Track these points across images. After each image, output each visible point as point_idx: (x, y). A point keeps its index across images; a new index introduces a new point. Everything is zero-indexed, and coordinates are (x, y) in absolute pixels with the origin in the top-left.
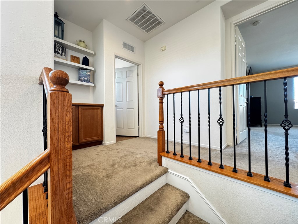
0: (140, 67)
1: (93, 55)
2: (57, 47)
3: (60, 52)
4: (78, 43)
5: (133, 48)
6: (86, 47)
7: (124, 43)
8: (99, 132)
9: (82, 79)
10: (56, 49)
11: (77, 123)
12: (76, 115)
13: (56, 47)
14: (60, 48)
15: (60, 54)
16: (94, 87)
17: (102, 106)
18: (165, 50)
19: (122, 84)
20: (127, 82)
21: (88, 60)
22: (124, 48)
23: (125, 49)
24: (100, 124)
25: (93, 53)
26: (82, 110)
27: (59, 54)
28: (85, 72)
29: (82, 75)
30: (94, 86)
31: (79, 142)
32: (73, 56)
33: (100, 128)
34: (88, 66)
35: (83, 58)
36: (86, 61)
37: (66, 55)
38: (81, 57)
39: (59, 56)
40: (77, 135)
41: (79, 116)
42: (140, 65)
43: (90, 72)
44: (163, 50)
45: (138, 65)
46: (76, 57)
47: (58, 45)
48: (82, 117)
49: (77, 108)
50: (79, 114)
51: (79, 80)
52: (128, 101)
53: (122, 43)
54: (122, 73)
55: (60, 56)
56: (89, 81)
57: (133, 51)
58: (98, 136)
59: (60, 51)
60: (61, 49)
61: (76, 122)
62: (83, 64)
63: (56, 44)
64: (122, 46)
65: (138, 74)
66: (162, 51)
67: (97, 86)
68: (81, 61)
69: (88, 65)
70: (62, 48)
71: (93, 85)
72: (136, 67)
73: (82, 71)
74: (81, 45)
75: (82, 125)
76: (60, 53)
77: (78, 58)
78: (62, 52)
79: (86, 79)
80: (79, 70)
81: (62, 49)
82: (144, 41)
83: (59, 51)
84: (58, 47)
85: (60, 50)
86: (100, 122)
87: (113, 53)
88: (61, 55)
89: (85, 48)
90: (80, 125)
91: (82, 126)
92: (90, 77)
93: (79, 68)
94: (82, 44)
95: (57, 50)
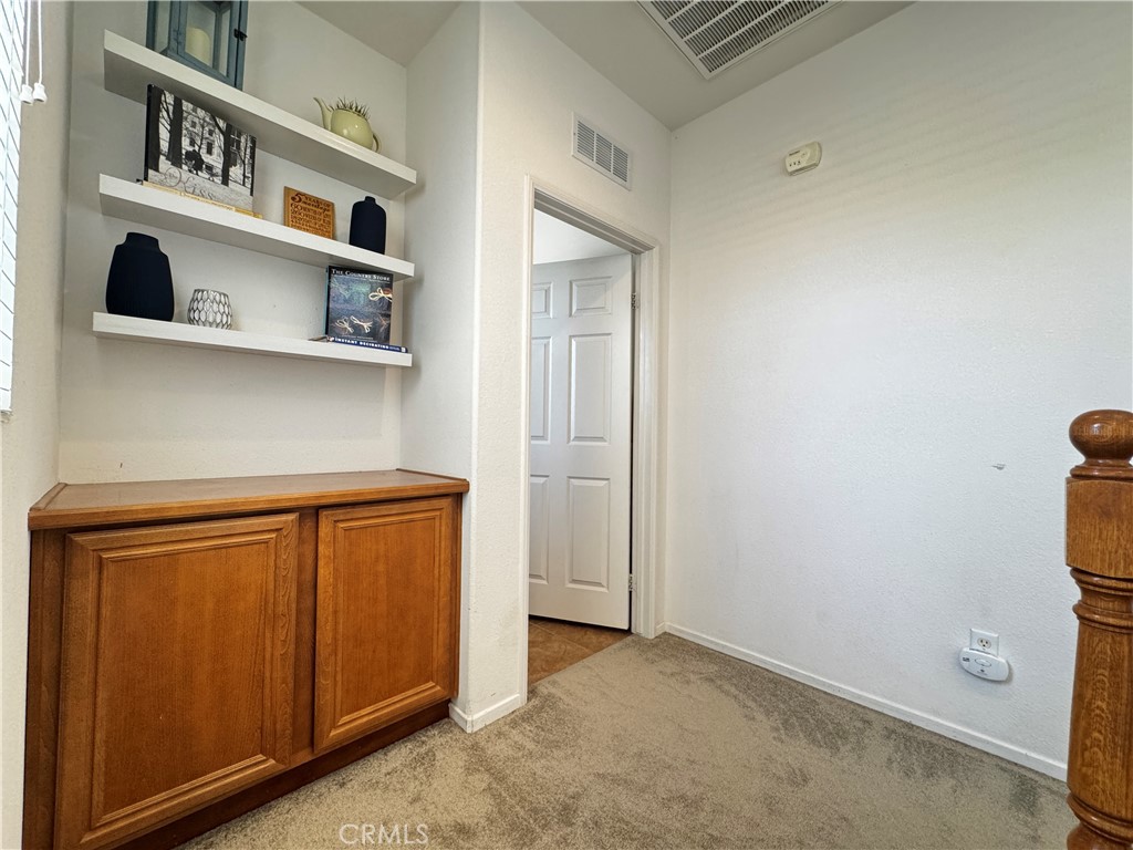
0: (649, 262)
1: (410, 192)
2: (194, 124)
3: (215, 160)
4: (329, 115)
5: (621, 156)
6: (374, 142)
7: (582, 127)
8: (439, 654)
9: (346, 325)
10: (185, 143)
11: (307, 620)
12: (300, 569)
13: (186, 124)
14: (211, 133)
15: (213, 175)
16: (409, 375)
17: (456, 494)
18: (816, 165)
19: (546, 346)
20: (571, 337)
21: (381, 215)
22: (580, 156)
23: (585, 159)
24: (444, 600)
25: (409, 175)
26: (340, 533)
27: (204, 174)
28: (364, 289)
29: (346, 301)
30: (409, 364)
31: (312, 744)
32: (299, 194)
33: (444, 625)
34: (382, 251)
35: (357, 207)
36: (368, 226)
37: (253, 182)
38: (344, 200)
39: (208, 184)
40: (305, 696)
41: (321, 571)
42: (649, 248)
43: (388, 287)
44: (803, 165)
45: (636, 249)
46: (318, 202)
47: (201, 113)
48: (336, 579)
49: (309, 524)
50: (321, 563)
51: (329, 330)
52: (576, 438)
53: (573, 129)
54: (547, 292)
55: (216, 186)
56: (380, 338)
57: (621, 173)
58: (427, 681)
59: (209, 152)
60: (219, 140)
61: (299, 612)
62: (355, 240)
63: (187, 106)
64: (572, 143)
65: (633, 297)
66: (792, 174)
67: (424, 368)
68: (343, 223)
69: (379, 248)
70: (227, 134)
71: (404, 359)
72: (628, 260)
73: (345, 282)
74: (345, 132)
75: (335, 630)
76: (210, 168)
77: (328, 207)
78: (229, 161)
79: (367, 326)
80: (330, 272)
81: (228, 143)
82: (673, 123)
83: (203, 153)
84: (198, 129)
85: (216, 150)
86: (442, 593)
87: (526, 179)
88: (218, 180)
89: (370, 149)
90: (325, 635)
91: (335, 639)
92: (389, 316)
93: (328, 263)
94: (354, 125)
95: (192, 143)
